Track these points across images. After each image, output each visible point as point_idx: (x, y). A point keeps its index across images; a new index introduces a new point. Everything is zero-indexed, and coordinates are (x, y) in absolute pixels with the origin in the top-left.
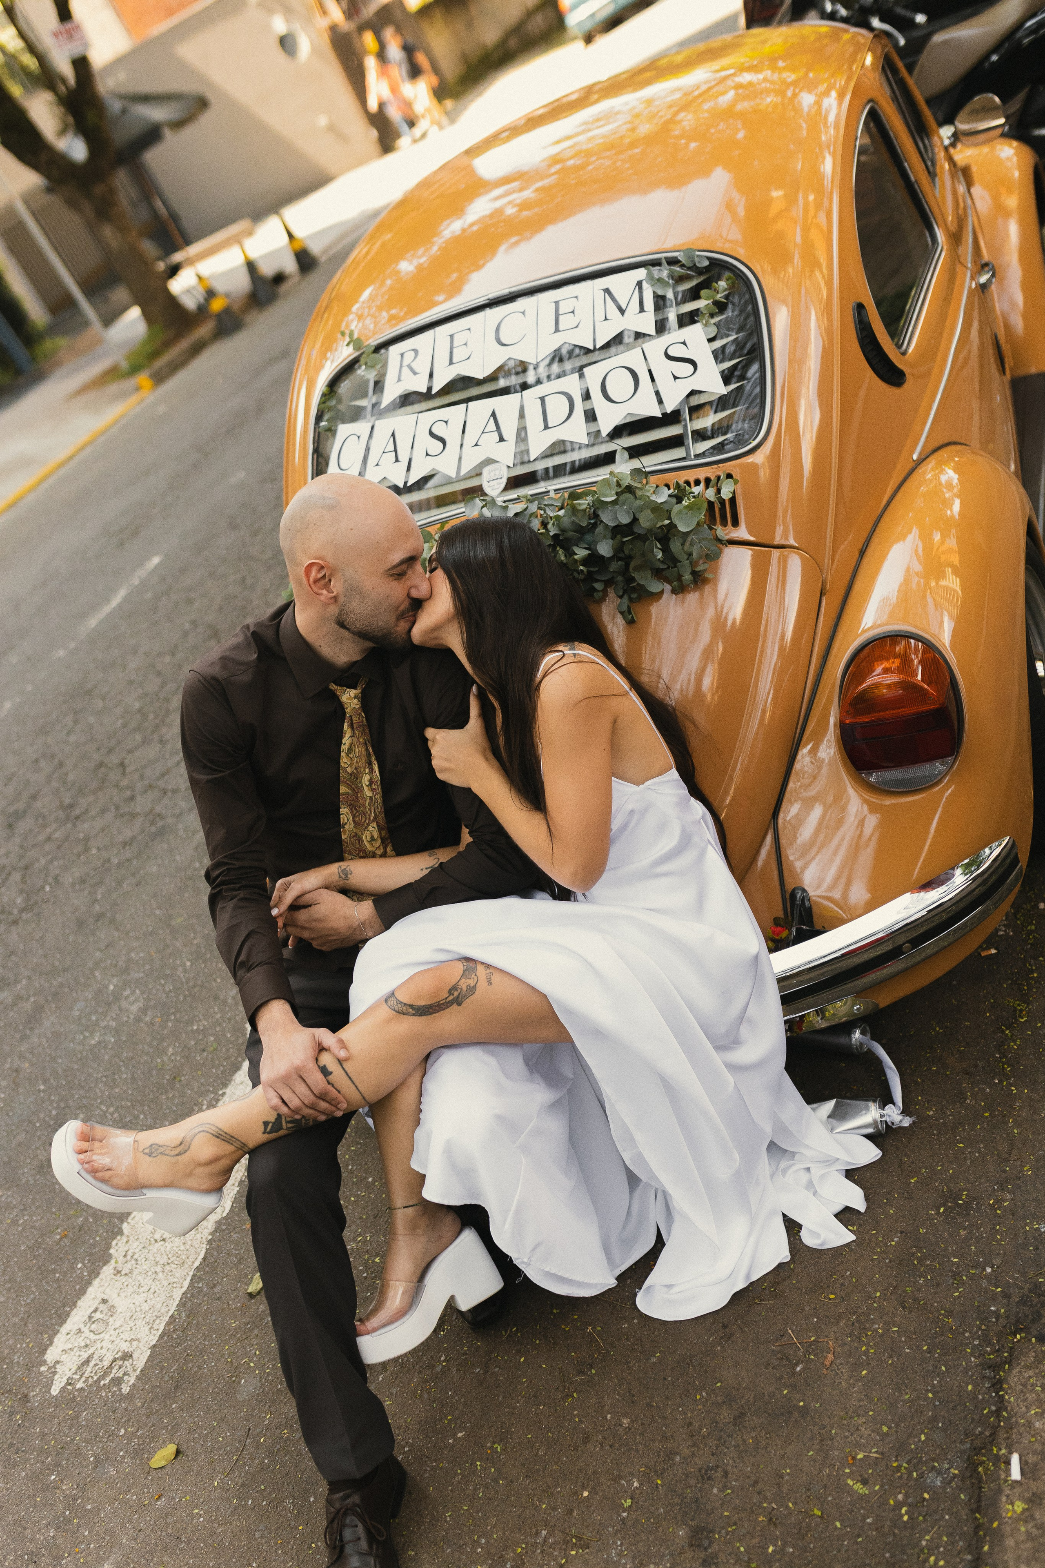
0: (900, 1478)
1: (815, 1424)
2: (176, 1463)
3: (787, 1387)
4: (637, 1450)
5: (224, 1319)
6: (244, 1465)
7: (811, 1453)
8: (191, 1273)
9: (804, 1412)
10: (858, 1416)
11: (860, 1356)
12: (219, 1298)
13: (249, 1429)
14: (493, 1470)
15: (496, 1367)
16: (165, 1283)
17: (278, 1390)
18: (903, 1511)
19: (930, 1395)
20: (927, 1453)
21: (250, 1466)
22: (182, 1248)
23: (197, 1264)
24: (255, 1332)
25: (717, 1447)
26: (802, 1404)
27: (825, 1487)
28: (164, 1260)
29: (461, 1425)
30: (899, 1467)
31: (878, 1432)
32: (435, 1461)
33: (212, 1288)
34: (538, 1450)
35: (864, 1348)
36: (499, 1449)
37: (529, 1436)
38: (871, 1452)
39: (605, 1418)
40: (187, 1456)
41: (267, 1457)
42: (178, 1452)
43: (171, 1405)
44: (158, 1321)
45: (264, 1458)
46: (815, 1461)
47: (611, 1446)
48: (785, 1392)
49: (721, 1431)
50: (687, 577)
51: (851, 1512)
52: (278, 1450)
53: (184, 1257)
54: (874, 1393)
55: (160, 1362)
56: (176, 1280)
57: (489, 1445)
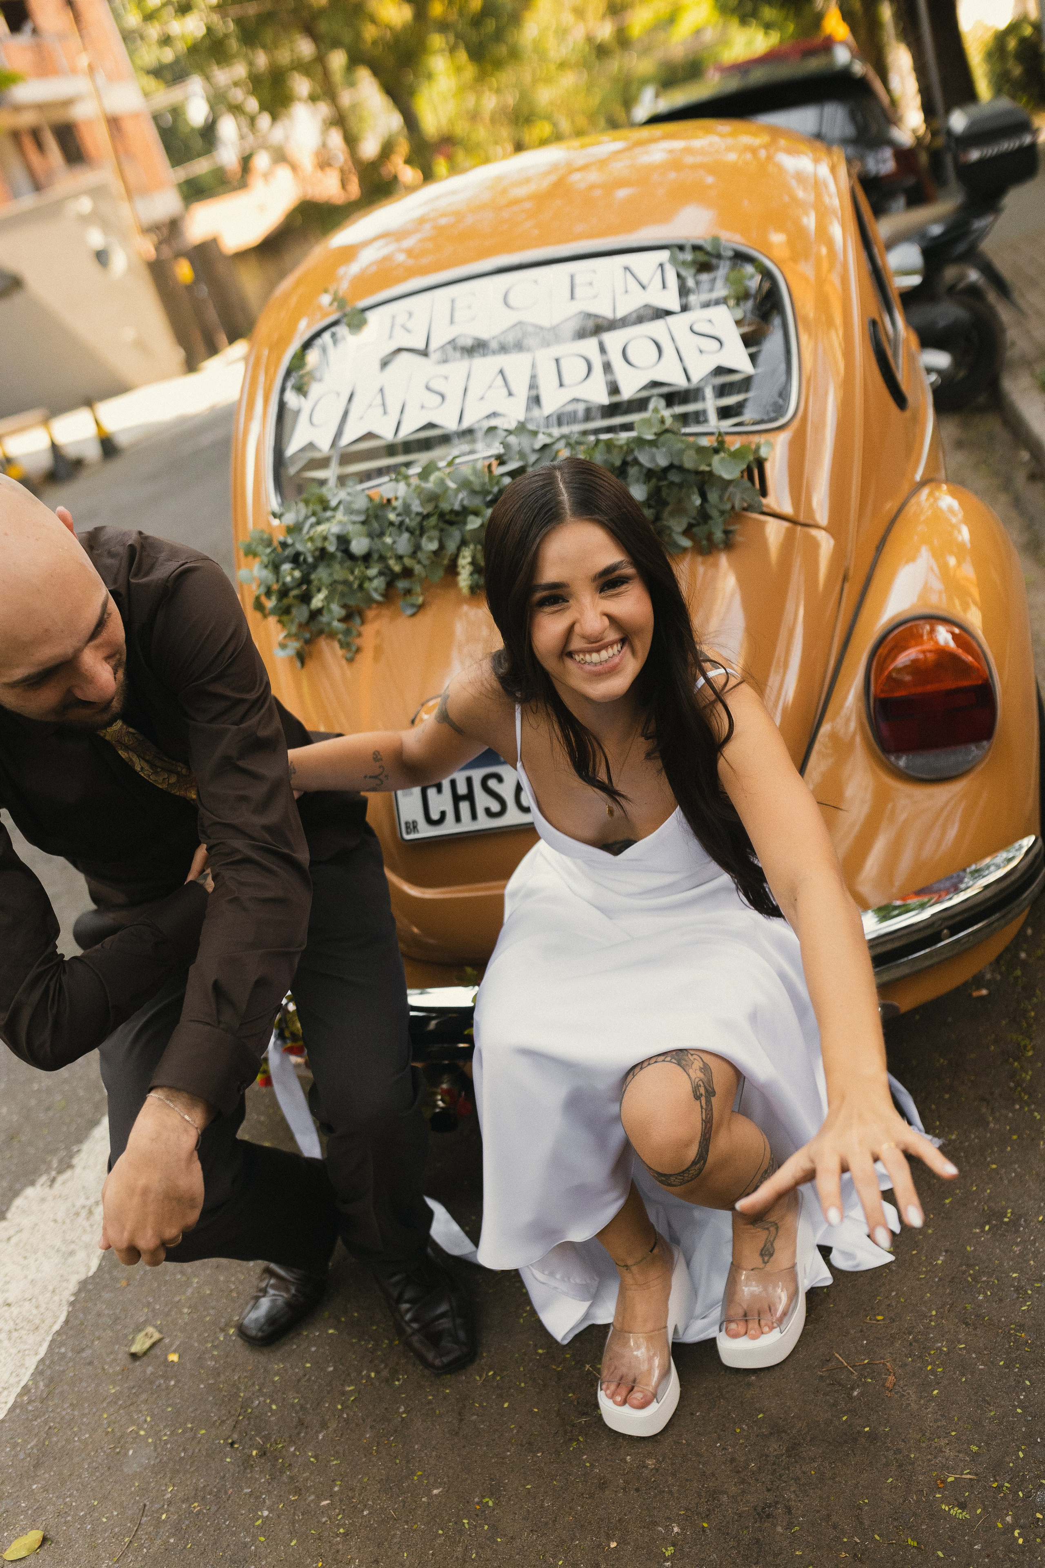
0: (1004, 1498)
1: (888, 1449)
2: (41, 1552)
3: (845, 1414)
4: (670, 1492)
5: (98, 1385)
6: (142, 1546)
7: (890, 1480)
8: (49, 1338)
9: (872, 1437)
10: (939, 1438)
11: (927, 1376)
12: (90, 1363)
13: (145, 1505)
14: (486, 1527)
15: (473, 1414)
16: (14, 1351)
17: (182, 1459)
18: (1016, 1534)
19: (1019, 1411)
20: (1030, 1471)
21: (149, 1548)
22: (35, 1311)
23: (57, 1327)
24: (144, 1396)
25: (772, 1483)
26: (867, 1429)
27: (915, 1514)
28: (11, 1325)
29: (436, 1481)
30: (1000, 1487)
31: (968, 1452)
32: (407, 1522)
33: (79, 1353)
34: (543, 1501)
35: (929, 1368)
36: (491, 1504)
37: (529, 1487)
38: (962, 1474)
39: (624, 1460)
40: (57, 1542)
41: (174, 1535)
42: (45, 1540)
43: (31, 1485)
44: (5, 1393)
45: (169, 1537)
46: (896, 1488)
47: (637, 1490)
48: (844, 1418)
49: (774, 1464)
50: (719, 535)
51: (953, 1539)
52: (188, 1526)
53: (37, 1321)
54: (953, 1413)
55: (11, 1438)
56: (26, 1347)
57: (476, 1500)
